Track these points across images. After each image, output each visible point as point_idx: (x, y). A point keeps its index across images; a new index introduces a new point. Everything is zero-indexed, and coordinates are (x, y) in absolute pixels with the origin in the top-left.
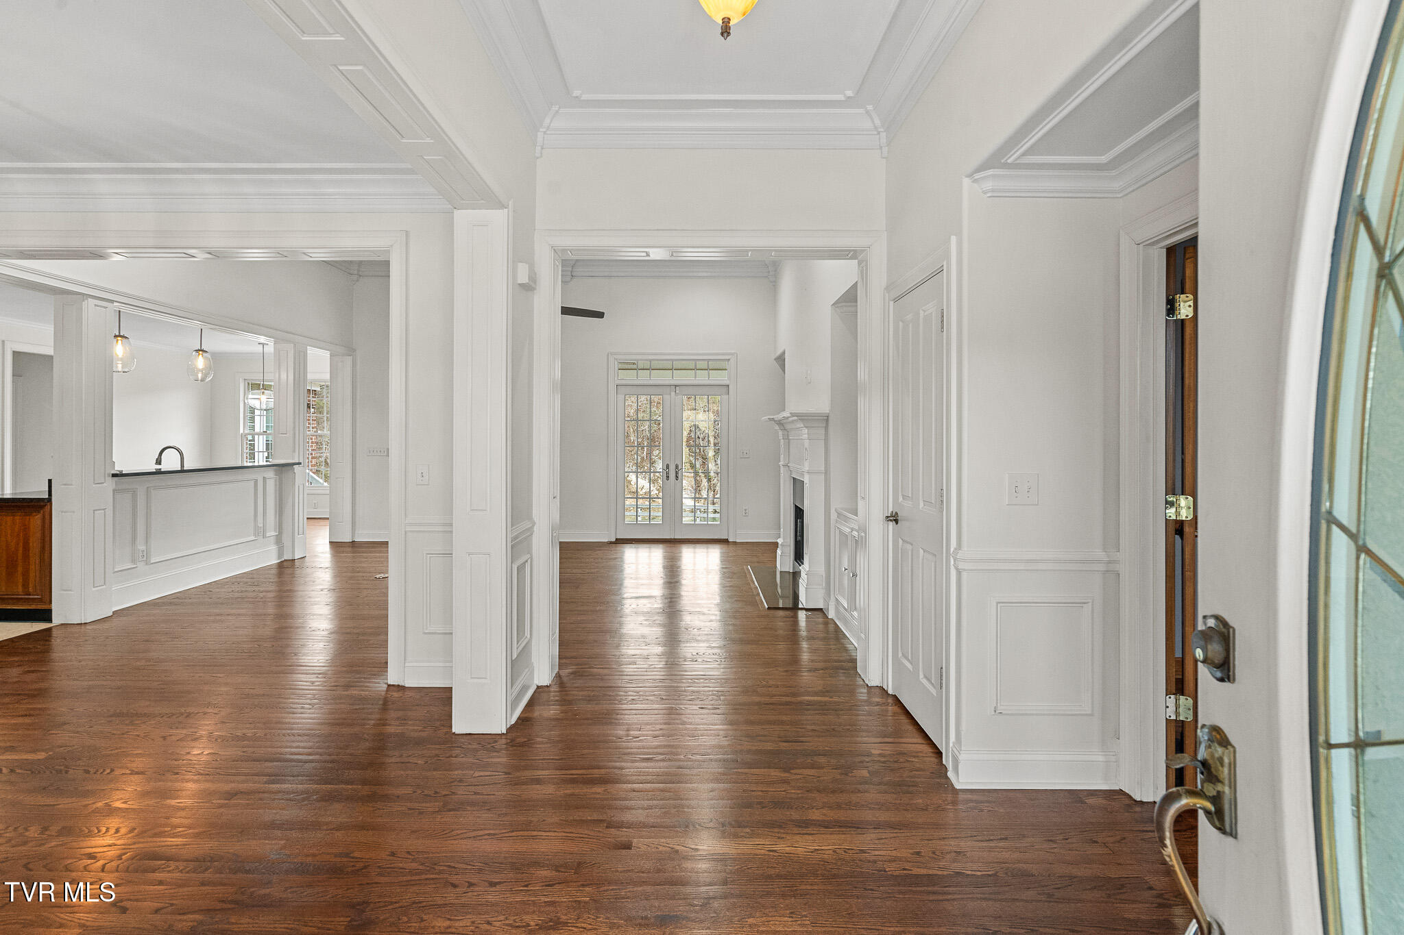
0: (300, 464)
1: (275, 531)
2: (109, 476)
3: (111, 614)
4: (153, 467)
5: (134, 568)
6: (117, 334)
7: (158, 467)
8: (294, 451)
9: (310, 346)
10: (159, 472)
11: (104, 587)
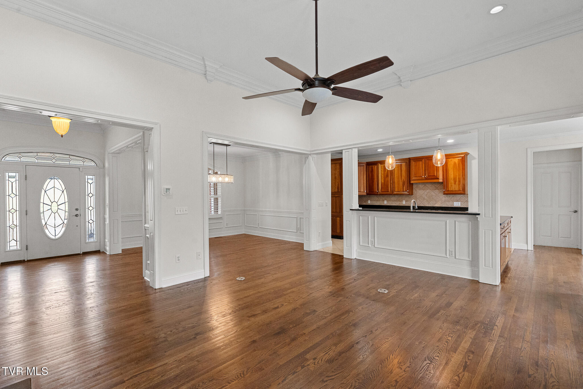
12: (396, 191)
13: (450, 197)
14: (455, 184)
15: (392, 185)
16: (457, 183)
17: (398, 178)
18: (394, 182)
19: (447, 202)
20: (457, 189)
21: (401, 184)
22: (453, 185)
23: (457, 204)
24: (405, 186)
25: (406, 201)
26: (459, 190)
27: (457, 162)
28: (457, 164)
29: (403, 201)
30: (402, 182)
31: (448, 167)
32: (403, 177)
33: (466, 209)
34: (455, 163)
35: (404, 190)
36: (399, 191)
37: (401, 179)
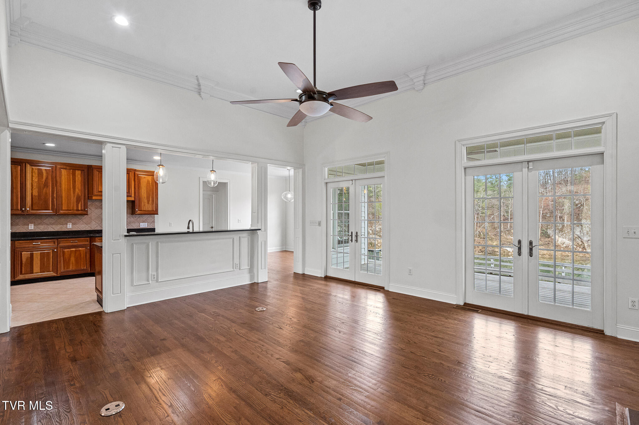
0: (260, 230)
1: (249, 267)
2: (122, 236)
3: (126, 308)
4: (186, 230)
5: (147, 284)
6: (160, 164)
7: (188, 230)
8: (258, 223)
9: (269, 164)
10: (188, 233)
11: (120, 294)
12: (63, 209)
13: (136, 217)
14: (148, 203)
15: (55, 200)
16: (150, 202)
17: (69, 190)
18: (59, 197)
19: (132, 223)
20: (150, 209)
21: (73, 199)
22: (146, 204)
23: (143, 225)
24: (81, 203)
25: (73, 224)
26: (152, 210)
27: (150, 180)
28: (151, 182)
29: (68, 223)
30: (75, 197)
31: (141, 185)
32: (77, 190)
33: (153, 230)
34: (148, 181)
35: (80, 209)
36: (70, 210)
37: (74, 193)
